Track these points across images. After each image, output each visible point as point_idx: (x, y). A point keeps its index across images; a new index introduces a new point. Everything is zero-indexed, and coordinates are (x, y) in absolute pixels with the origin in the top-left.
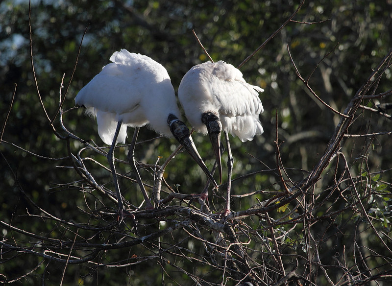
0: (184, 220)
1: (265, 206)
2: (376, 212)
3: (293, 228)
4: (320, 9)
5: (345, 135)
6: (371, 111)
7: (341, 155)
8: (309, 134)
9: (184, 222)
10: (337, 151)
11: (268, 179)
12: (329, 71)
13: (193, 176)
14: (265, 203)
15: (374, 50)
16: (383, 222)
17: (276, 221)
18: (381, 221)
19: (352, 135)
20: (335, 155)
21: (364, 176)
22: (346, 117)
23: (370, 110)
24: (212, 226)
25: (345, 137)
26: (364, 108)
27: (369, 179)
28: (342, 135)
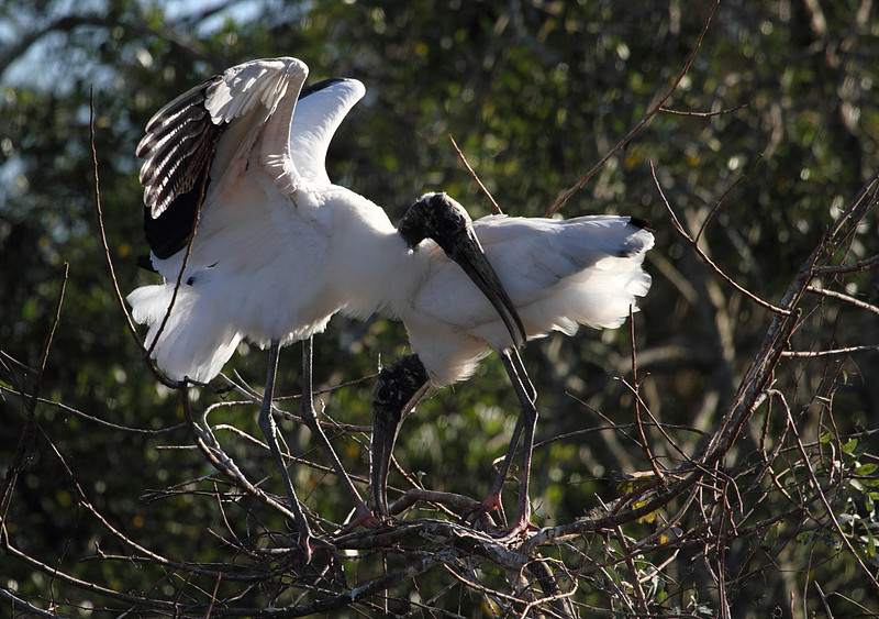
0: (440, 550)
1: (614, 512)
2: (852, 524)
3: (673, 558)
4: (685, 82)
5: (784, 353)
6: (840, 298)
7: (776, 395)
8: (663, 353)
9: (442, 553)
10: (767, 387)
11: (577, 452)
12: (703, 214)
13: (412, 451)
14: (615, 504)
15: (805, 167)
16: (866, 544)
17: (640, 543)
18: (864, 542)
19: (800, 354)
20: (763, 397)
21: (824, 441)
22: (785, 314)
23: (836, 297)
24: (503, 559)
25: (783, 356)
26: (825, 294)
27: (837, 449)
28: (778, 353)
